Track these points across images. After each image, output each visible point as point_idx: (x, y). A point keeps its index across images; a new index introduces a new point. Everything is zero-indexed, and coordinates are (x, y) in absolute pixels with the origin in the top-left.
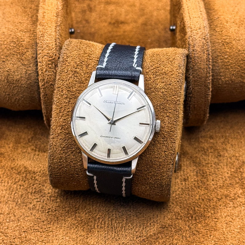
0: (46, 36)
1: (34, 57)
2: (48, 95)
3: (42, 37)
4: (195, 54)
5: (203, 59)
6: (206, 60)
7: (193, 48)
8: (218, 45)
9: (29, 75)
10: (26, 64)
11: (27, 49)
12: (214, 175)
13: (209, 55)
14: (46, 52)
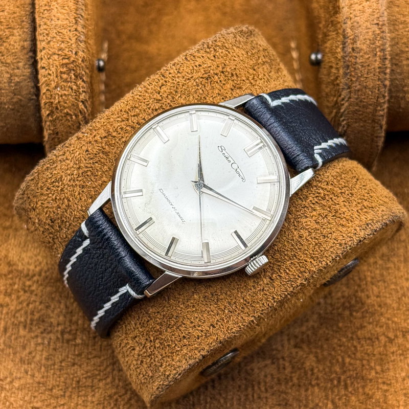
0: (56, 10)
1: (26, 46)
2: (59, 134)
3: (46, 12)
4: (356, 57)
5: (374, 68)
6: (378, 70)
7: (353, 44)
8: (404, 28)
9: (16, 85)
10: (9, 61)
11: (11, 30)
12: (380, 284)
13: (386, 59)
14: (55, 46)
